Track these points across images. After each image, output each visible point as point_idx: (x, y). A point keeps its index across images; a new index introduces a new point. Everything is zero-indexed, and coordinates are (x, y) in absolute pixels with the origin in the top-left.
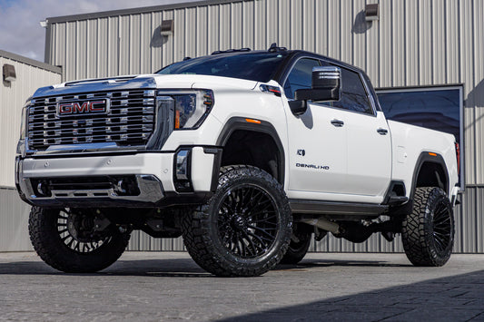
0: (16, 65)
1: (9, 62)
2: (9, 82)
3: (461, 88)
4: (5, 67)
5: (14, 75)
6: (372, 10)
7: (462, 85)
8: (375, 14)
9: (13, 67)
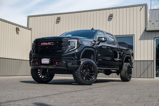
0: (19, 27)
1: (18, 27)
2: (17, 32)
3: (133, 36)
4: (17, 28)
5: (19, 30)
6: (111, 15)
7: (134, 35)
8: (112, 16)
9: (19, 28)
